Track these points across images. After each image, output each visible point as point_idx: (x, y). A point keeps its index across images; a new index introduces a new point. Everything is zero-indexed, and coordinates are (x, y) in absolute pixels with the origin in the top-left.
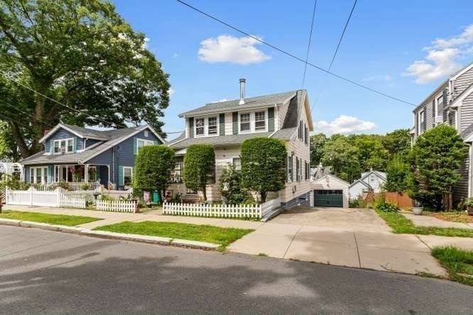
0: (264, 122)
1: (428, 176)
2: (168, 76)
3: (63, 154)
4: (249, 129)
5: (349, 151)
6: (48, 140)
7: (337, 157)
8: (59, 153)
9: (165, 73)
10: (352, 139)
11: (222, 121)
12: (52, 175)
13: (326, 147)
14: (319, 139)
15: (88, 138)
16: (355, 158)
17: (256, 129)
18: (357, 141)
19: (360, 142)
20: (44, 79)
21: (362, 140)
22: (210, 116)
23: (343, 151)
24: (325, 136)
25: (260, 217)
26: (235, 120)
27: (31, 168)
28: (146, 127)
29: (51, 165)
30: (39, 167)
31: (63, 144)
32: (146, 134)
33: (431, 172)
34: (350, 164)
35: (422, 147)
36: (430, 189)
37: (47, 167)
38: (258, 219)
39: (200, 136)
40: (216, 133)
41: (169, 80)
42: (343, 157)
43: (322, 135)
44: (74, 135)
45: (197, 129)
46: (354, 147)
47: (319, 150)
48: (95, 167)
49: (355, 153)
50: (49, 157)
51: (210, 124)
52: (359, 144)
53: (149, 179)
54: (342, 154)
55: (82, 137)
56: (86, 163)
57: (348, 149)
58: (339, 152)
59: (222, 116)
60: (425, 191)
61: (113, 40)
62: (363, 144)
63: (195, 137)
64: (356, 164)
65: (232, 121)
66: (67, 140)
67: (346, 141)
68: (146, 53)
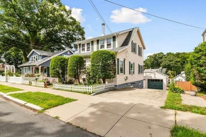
0: (111, 44)
1: (200, 72)
2: (83, 28)
3: (34, 62)
4: (104, 48)
5: (176, 60)
6: (30, 56)
7: (169, 64)
8: (33, 61)
9: (82, 27)
10: (178, 55)
11: (92, 44)
12: (30, 70)
13: (163, 59)
14: (160, 55)
15: (42, 55)
16: (179, 64)
17: (107, 48)
18: (180, 56)
19: (182, 56)
20: (34, 32)
21: (183, 55)
22: (88, 43)
23: (172, 61)
24: (163, 54)
25: (91, 92)
26: (98, 43)
27: (24, 68)
28: (68, 50)
29: (29, 66)
30: (26, 67)
31: (34, 57)
32: (69, 53)
33: (202, 69)
34: (176, 67)
35: (197, 53)
36: (202, 80)
37: (28, 67)
38: (90, 94)
39: (83, 52)
40: (90, 50)
41: (84, 30)
42: (173, 63)
43: (161, 53)
44: (38, 54)
45: (82, 49)
46: (179, 59)
47: (160, 60)
48: (46, 67)
49: (179, 62)
50: (30, 63)
51: (87, 46)
52: (181, 57)
53: (54, 72)
54: (171, 62)
55: (40, 54)
56: (39, 65)
57: (175, 60)
58: (170, 61)
59: (92, 42)
60: (199, 81)
61: (56, 13)
62: (184, 57)
63: (81, 53)
64: (179, 67)
65: (96, 44)
66: (35, 56)
67: (174, 56)
68: (71, 18)
